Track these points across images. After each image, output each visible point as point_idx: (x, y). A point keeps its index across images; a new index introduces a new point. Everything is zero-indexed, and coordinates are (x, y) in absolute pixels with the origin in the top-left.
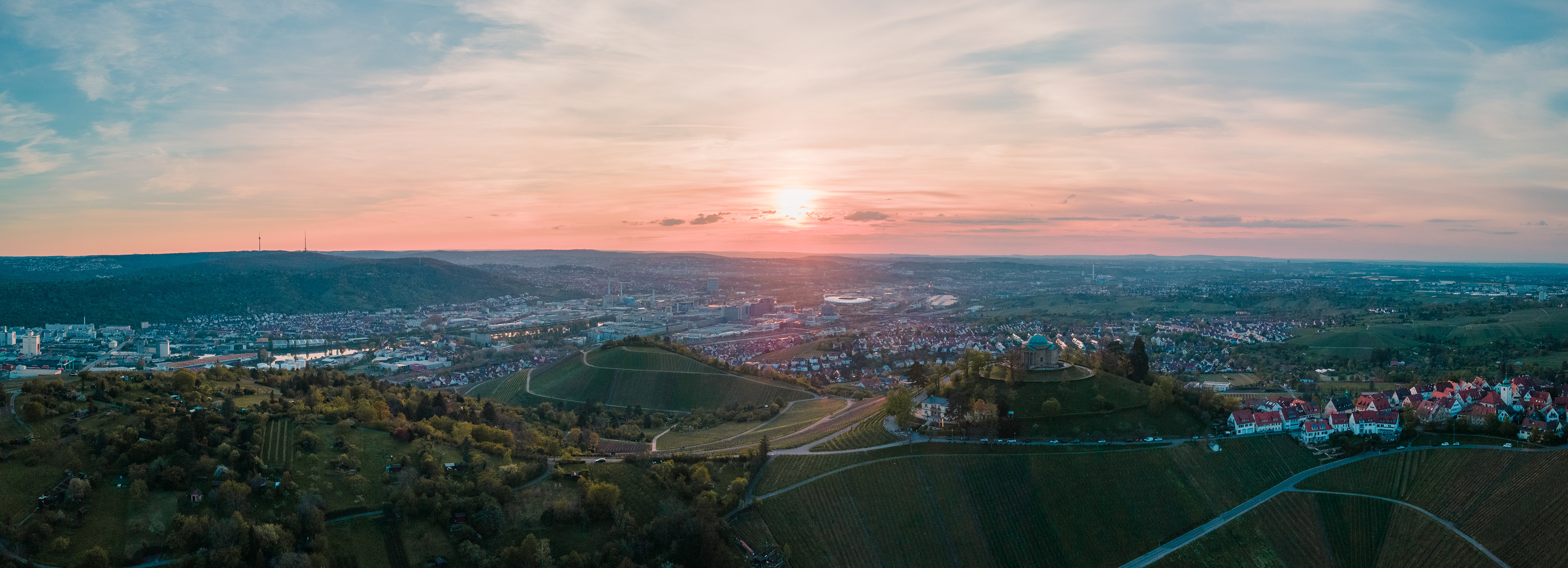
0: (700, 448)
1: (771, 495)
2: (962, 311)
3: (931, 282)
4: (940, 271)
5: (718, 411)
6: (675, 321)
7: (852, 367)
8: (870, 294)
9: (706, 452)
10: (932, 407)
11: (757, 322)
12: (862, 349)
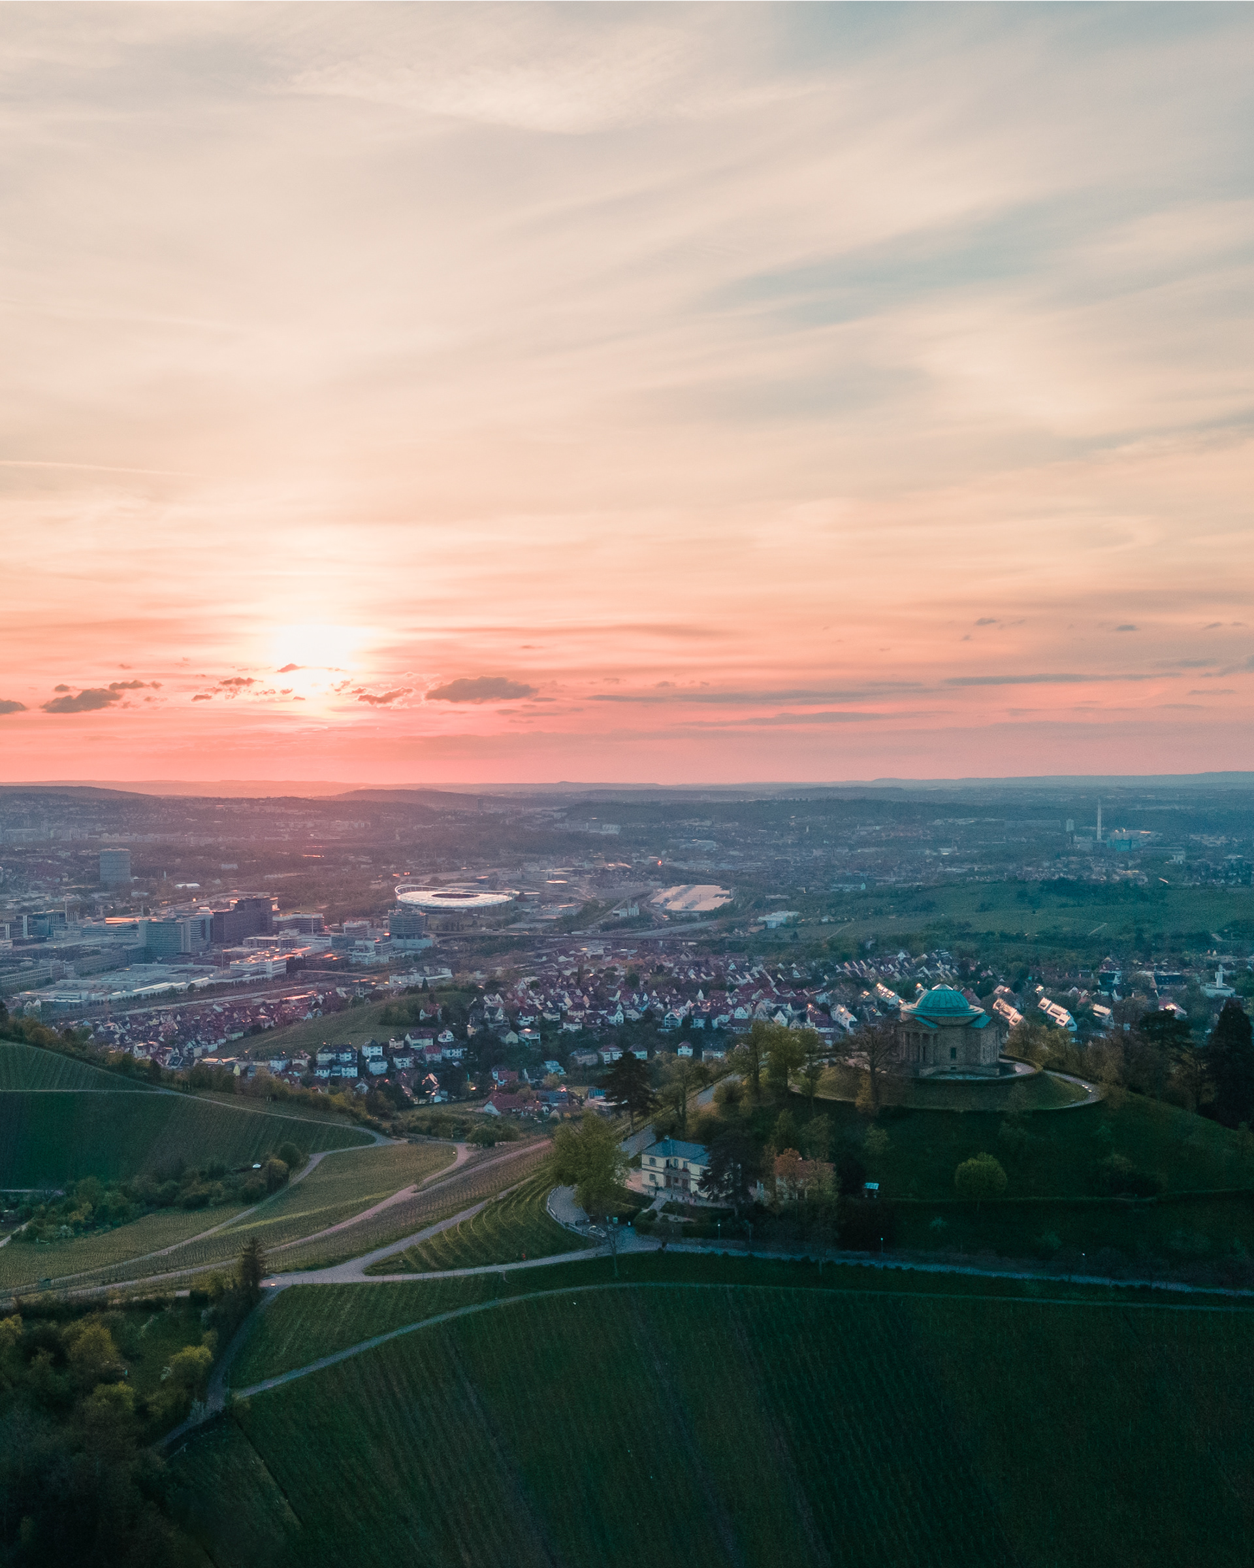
0: (91, 1277)
1: (269, 1385)
2: (743, 926)
3: (664, 852)
4: (686, 823)
5: (136, 1182)
6: (20, 961)
7: (469, 1066)
8: (511, 883)
9: (105, 1288)
10: (668, 1165)
11: (229, 957)
12: (492, 1021)
